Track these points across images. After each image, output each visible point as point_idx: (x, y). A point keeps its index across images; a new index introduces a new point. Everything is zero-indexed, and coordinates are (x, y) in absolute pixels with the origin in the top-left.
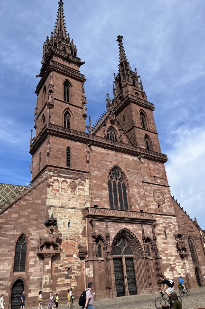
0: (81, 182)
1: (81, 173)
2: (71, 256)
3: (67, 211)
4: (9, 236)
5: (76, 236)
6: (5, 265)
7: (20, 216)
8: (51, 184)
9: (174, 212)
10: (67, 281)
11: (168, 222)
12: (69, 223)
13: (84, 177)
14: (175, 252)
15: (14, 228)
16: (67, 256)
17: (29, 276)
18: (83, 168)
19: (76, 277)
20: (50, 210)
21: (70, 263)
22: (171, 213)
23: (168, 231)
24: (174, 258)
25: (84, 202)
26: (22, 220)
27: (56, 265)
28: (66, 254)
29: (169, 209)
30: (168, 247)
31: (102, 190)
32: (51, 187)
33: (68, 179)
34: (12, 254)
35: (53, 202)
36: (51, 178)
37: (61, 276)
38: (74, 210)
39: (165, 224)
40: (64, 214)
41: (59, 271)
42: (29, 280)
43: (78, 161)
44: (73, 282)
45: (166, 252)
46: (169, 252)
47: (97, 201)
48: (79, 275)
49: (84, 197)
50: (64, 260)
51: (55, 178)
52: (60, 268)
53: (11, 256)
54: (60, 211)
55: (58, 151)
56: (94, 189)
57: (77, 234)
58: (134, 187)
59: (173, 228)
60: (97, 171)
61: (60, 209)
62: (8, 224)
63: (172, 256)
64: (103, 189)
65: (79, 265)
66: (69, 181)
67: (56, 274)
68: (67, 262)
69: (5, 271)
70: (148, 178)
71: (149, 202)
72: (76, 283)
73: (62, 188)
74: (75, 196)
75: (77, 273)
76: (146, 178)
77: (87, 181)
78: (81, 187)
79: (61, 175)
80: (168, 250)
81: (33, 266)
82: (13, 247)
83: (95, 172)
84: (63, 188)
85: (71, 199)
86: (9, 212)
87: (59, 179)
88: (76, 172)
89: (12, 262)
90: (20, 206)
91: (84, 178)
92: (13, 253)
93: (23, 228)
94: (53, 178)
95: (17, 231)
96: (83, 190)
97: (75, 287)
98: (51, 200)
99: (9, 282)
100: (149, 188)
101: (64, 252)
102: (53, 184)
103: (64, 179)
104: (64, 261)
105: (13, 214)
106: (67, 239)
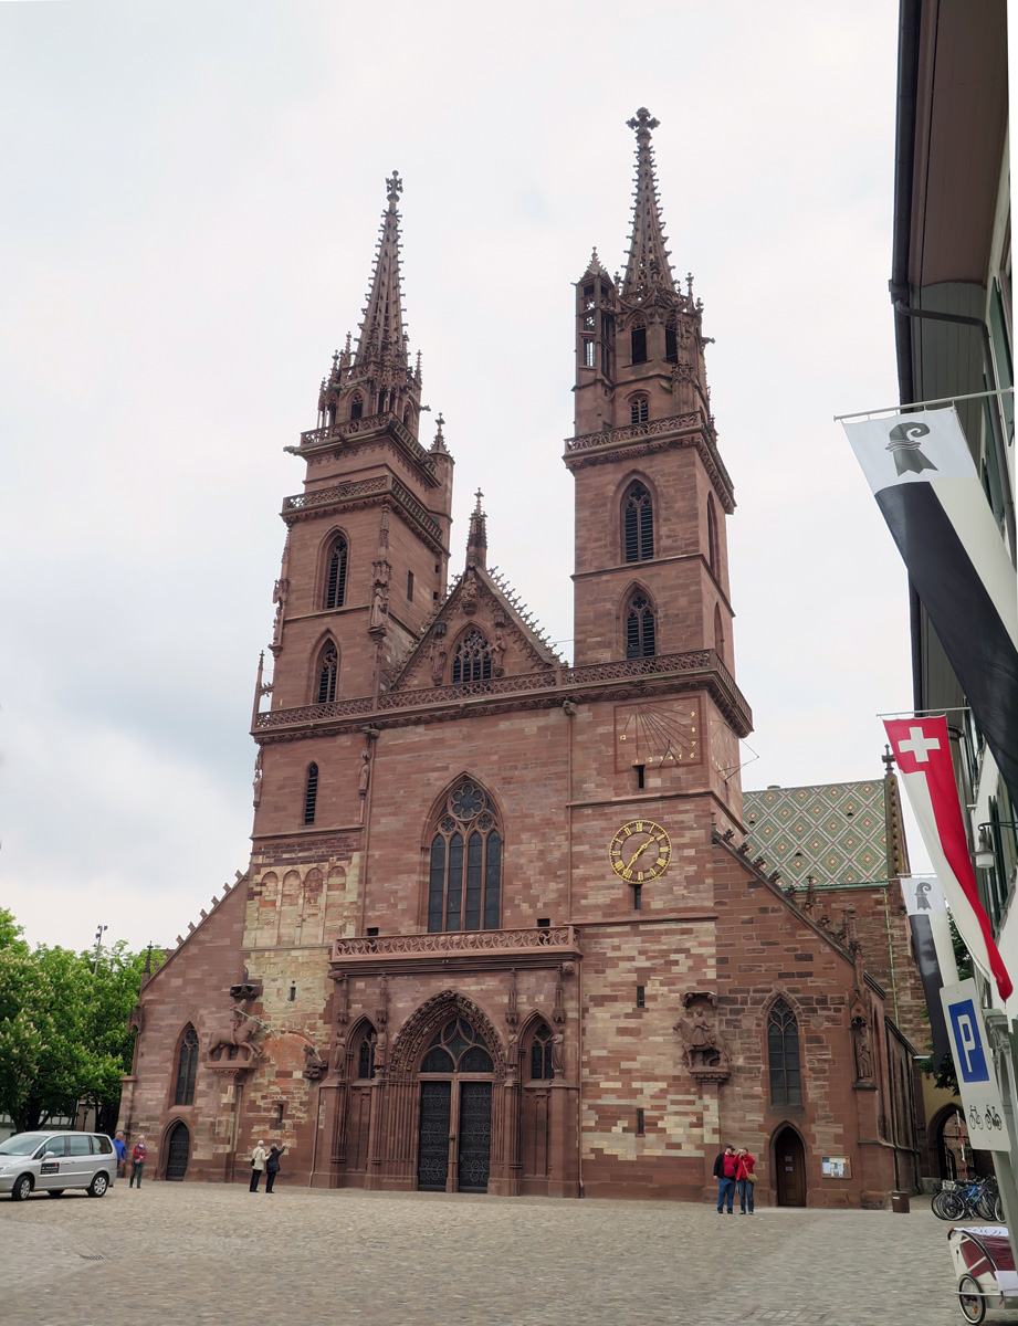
0: (338, 863)
1: (339, 835)
2: (290, 1074)
3: (289, 958)
4: (163, 1030)
5: (308, 1022)
6: (155, 1089)
7: (186, 983)
8: (258, 889)
9: (710, 904)
10: (275, 1134)
11: (665, 947)
12: (293, 989)
13: (348, 846)
14: (671, 1063)
15: (173, 1012)
16: (280, 1074)
17: (197, 1115)
18: (349, 818)
19: (296, 1126)
20: (248, 961)
21: (284, 1093)
22: (693, 909)
23: (658, 983)
24: (663, 1085)
25: (340, 923)
26: (190, 990)
27: (252, 1094)
28: (277, 1068)
29: (685, 892)
30: (640, 1047)
31: (400, 877)
32: (256, 898)
33: (301, 863)
34: (168, 1067)
35: (258, 935)
36: (259, 873)
37: (261, 1121)
38: (307, 952)
39: (648, 959)
40: (280, 965)
41: (258, 1109)
42: (195, 1123)
43: (334, 799)
44: (289, 1137)
45: (625, 1065)
46: (642, 1063)
47: (377, 914)
48: (303, 1122)
49: (340, 909)
50: (271, 1083)
51: (268, 870)
52: (261, 1103)
53: (166, 1072)
54: (272, 961)
55: (282, 787)
56: (374, 879)
57: (309, 1016)
58: (524, 837)
59: (690, 969)
60: (390, 814)
61: (273, 954)
62: (163, 1003)
63: (656, 1079)
64: (402, 873)
65: (305, 1098)
66: (303, 869)
67: (251, 1114)
68: (278, 1090)
69: (154, 1103)
70: (597, 786)
71: (585, 879)
72: (295, 1140)
73: (284, 896)
74: (316, 912)
75: (298, 1118)
76: (590, 786)
77: (356, 857)
78: (335, 880)
79: (285, 856)
80: (638, 1058)
81: (204, 1094)
82: (170, 1054)
83: (383, 820)
84: (287, 893)
85: (304, 920)
86: (167, 974)
87: (276, 869)
88: (325, 837)
89: (167, 1085)
90: (187, 958)
91: (348, 851)
92: (170, 1066)
93: (190, 1011)
94: (264, 871)
95: (178, 1018)
96: (343, 887)
97: (291, 1149)
98: (254, 932)
99: (161, 1124)
100: (596, 825)
101: (273, 1065)
102: (264, 888)
103: (289, 868)
104: (271, 1087)
105: (172, 980)
106: (283, 1032)
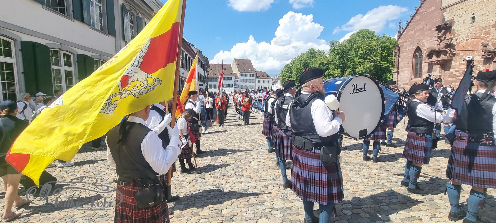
3: (470, 3)
4: (407, 52)
6: (406, 73)
12: (473, 18)
15: (411, 44)
26: (417, 34)
27: (451, 70)
53: (410, 67)
54: (459, 8)
61: (459, 5)
62: (406, 42)
69: (406, 78)
82: (411, 60)
86: (407, 31)
89: (410, 71)
93: (418, 42)
95: (413, 46)
101: (462, 56)
105: (410, 32)
106: (467, 40)
